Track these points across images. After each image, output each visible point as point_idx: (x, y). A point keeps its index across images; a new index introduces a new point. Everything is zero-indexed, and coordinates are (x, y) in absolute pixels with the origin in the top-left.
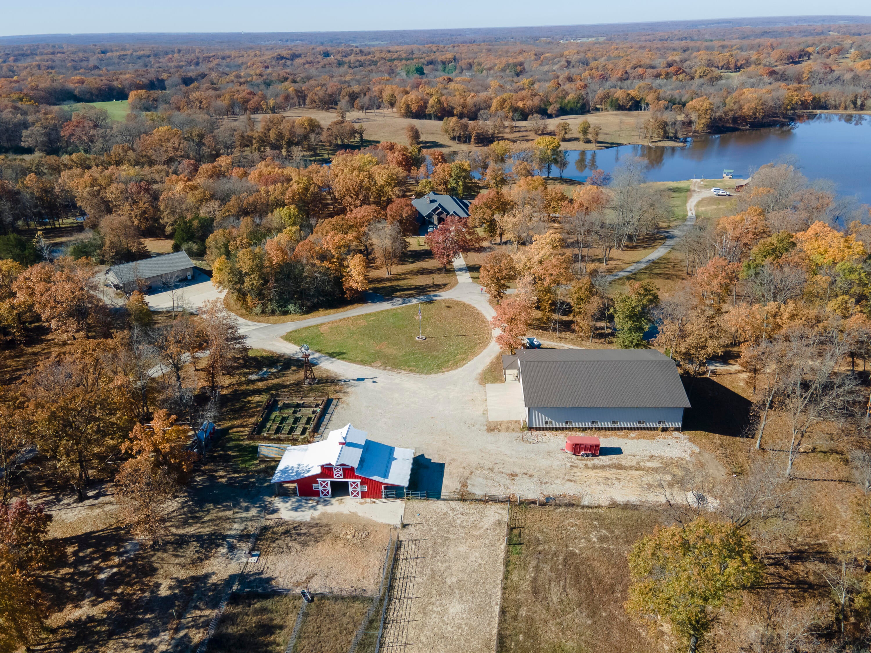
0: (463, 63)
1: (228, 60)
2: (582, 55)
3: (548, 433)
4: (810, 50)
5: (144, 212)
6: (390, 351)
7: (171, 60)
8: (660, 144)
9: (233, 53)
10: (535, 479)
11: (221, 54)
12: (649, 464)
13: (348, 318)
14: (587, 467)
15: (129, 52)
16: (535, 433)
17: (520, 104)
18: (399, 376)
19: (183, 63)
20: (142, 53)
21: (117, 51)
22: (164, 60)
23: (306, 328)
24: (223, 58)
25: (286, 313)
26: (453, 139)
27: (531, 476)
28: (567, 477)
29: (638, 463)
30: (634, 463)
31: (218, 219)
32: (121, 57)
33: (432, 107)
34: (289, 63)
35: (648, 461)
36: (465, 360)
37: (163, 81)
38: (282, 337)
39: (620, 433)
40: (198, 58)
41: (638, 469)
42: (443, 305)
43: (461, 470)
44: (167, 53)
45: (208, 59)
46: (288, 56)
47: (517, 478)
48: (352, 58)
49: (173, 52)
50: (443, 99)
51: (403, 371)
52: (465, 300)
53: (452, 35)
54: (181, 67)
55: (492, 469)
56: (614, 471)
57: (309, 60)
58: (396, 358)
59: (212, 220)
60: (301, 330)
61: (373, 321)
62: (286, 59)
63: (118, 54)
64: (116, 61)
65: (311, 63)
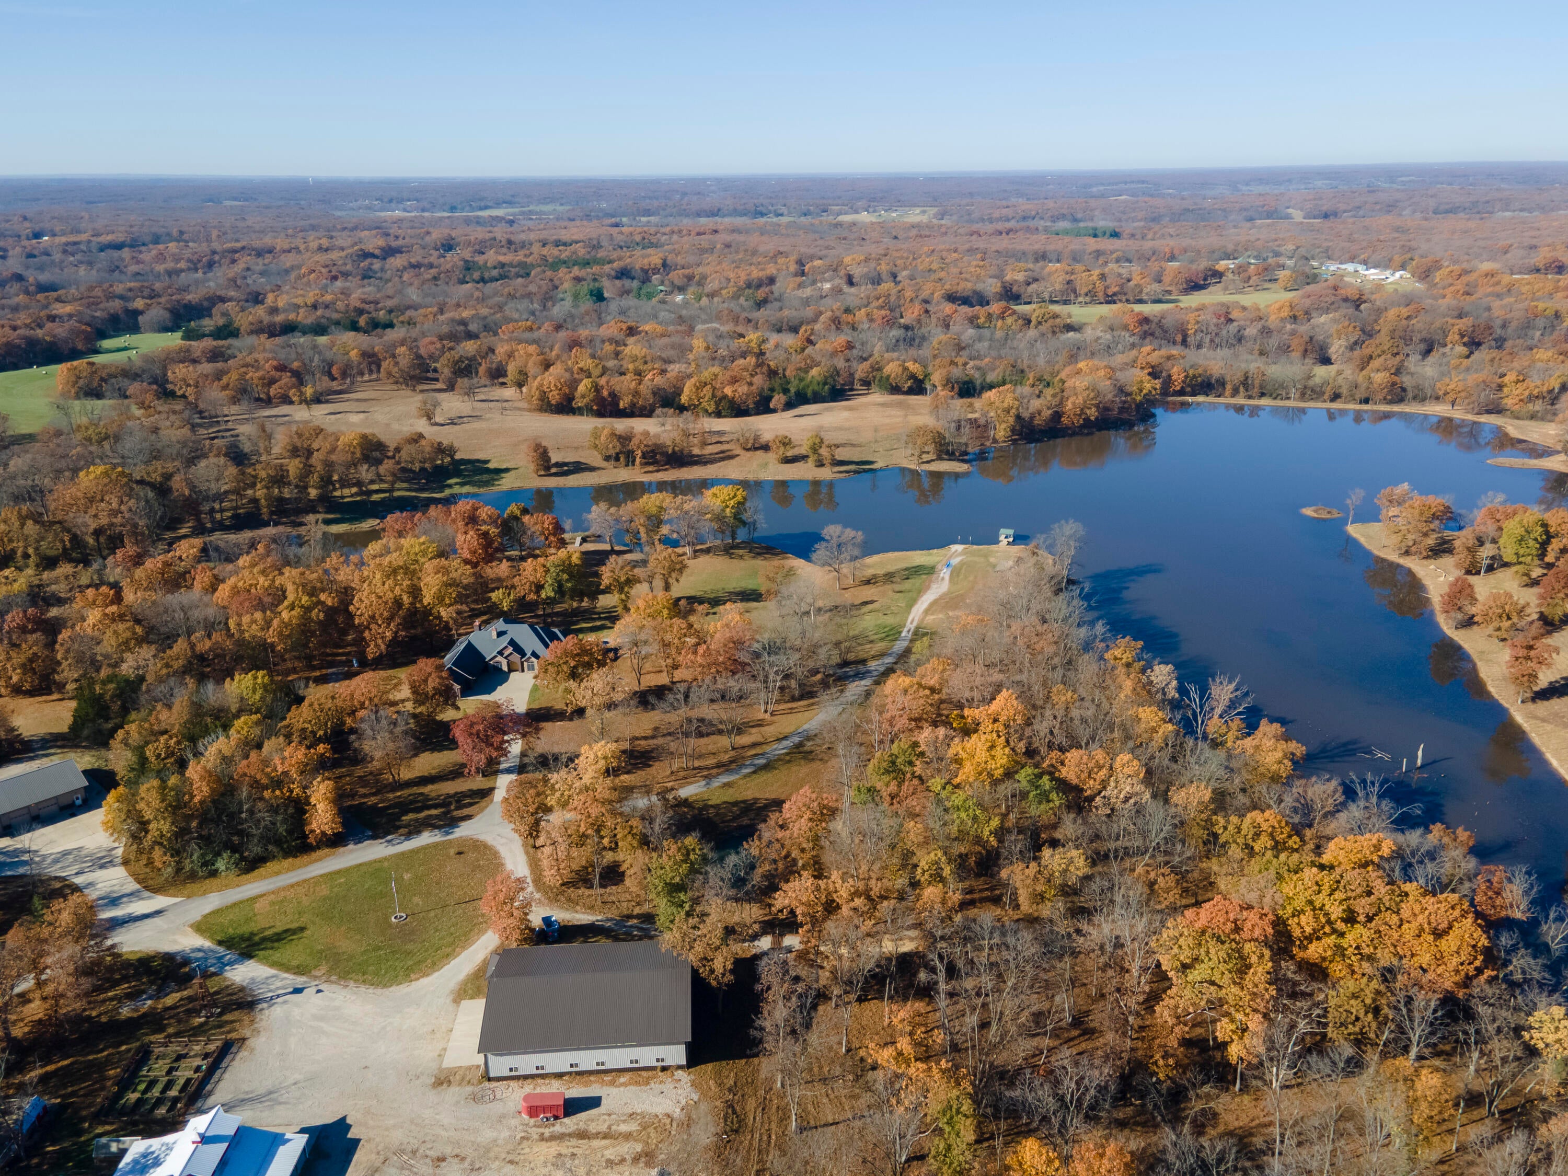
0: (676, 276)
1: (268, 258)
2: (873, 265)
3: (513, 1084)
4: (1222, 265)
5: (31, 661)
6: (346, 945)
7: (161, 257)
8: (934, 467)
9: (280, 243)
10: (466, 1164)
11: (257, 244)
12: (623, 1128)
13: (305, 881)
14: (542, 1138)
15: (83, 237)
16: (494, 1084)
17: (728, 391)
18: (344, 992)
19: (182, 265)
20: (110, 238)
21: (63, 233)
22: (148, 255)
23: (235, 905)
24: (260, 253)
25: (214, 874)
26: (607, 458)
27: (463, 1159)
28: (510, 1157)
29: (609, 1127)
30: (603, 1128)
31: (150, 678)
32: (68, 249)
33: (583, 396)
34: (377, 265)
35: (624, 1121)
36: (448, 956)
37: (136, 313)
38: (191, 926)
39: (607, 1078)
40: (214, 252)
41: (606, 1136)
42: (452, 852)
43: (374, 1157)
44: (156, 240)
45: (232, 254)
46: (377, 252)
47: (443, 1164)
48: (492, 257)
49: (170, 237)
50: (603, 381)
51: (352, 984)
52: (489, 839)
53: (684, 194)
54: (178, 272)
55: (414, 1152)
56: (574, 1142)
57: (413, 260)
58: (351, 958)
59: (142, 679)
60: (227, 908)
61: (340, 885)
62: (373, 256)
63: (64, 239)
64: (57, 256)
65: (417, 266)
